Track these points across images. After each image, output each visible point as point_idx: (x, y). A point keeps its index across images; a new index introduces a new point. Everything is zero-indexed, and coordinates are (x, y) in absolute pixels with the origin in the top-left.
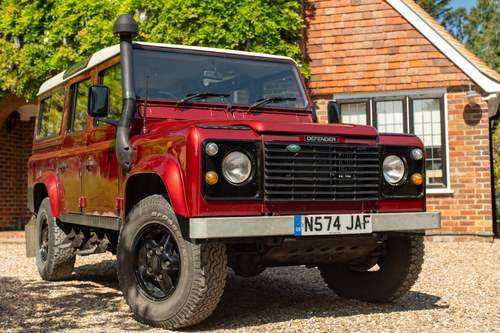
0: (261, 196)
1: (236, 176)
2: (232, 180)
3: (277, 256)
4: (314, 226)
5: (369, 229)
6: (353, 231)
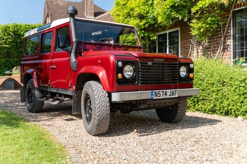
0: (138, 83)
1: (128, 75)
2: (127, 77)
4: (158, 95)
5: (176, 96)
6: (171, 97)
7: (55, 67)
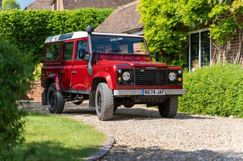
0: (133, 84)
2: (125, 79)
3: (137, 101)
4: (148, 93)
5: (164, 94)
7: (75, 72)
